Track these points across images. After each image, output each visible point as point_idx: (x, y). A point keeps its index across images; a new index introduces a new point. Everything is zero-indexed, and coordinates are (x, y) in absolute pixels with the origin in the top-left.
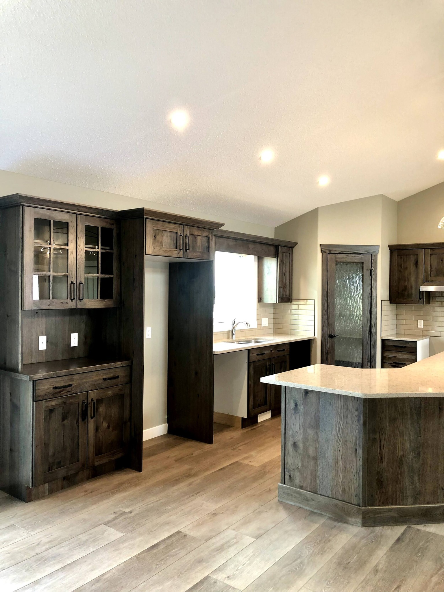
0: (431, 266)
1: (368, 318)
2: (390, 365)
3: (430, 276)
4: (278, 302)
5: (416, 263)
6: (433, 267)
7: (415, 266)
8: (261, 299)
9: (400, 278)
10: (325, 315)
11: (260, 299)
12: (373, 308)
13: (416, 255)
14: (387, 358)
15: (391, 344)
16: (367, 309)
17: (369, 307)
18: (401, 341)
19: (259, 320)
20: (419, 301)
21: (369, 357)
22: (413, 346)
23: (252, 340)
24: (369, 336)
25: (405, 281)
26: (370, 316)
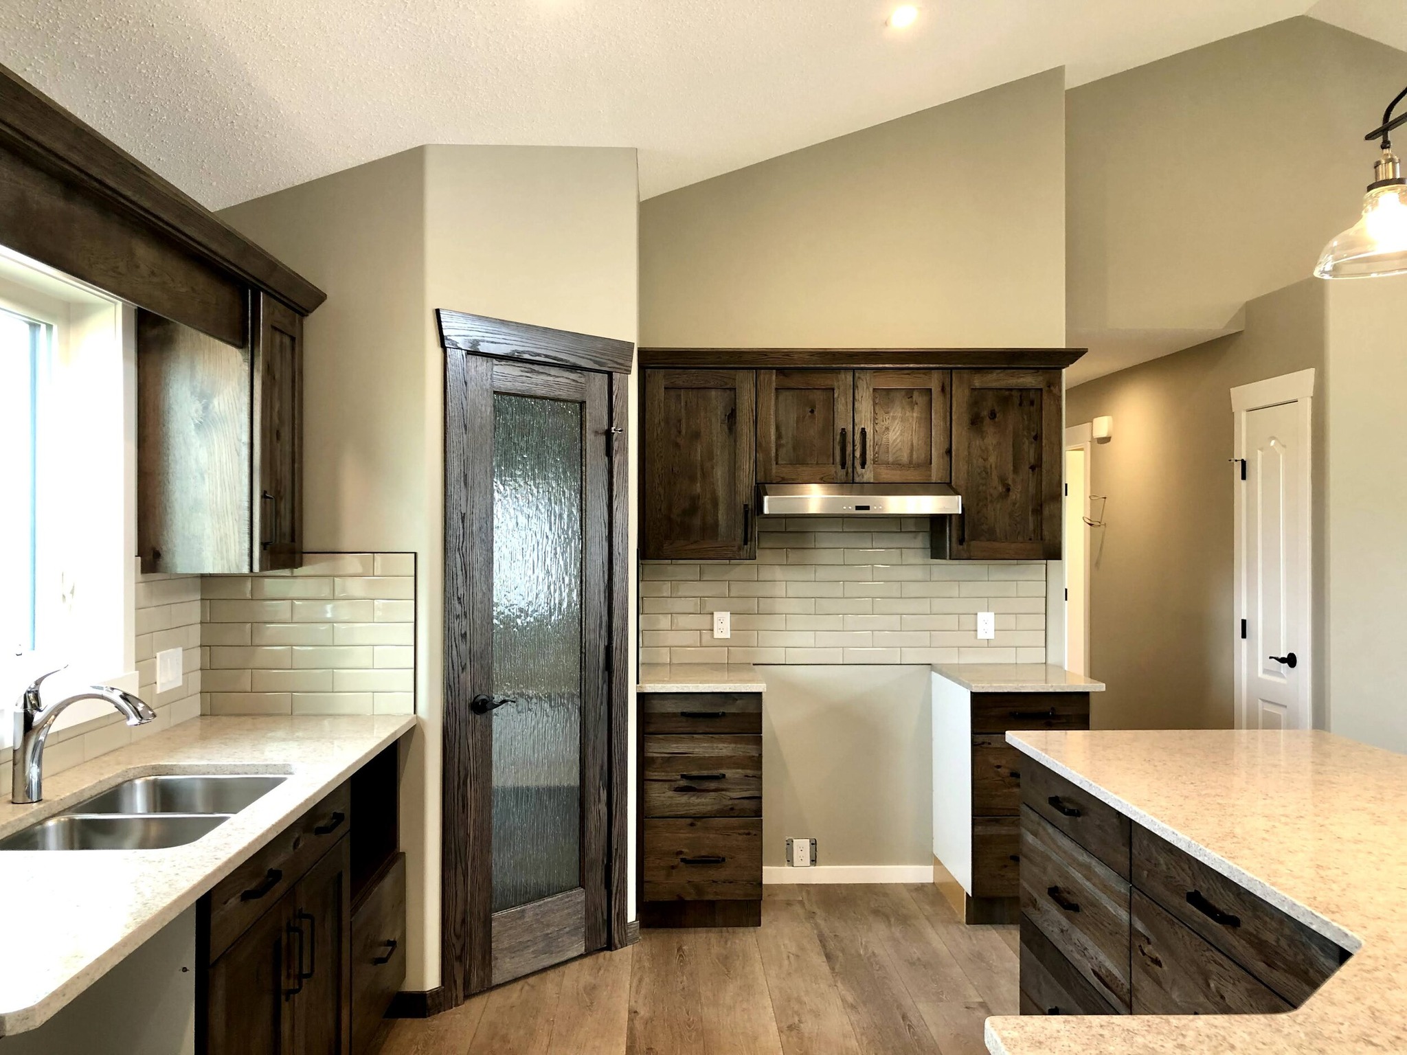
0: (778, 428)
1: (601, 617)
2: (669, 789)
3: (777, 464)
4: (256, 568)
5: (731, 417)
6: (783, 433)
7: (725, 427)
8: (157, 555)
9: (676, 470)
10: (458, 617)
11: (150, 557)
12: (616, 579)
13: (730, 389)
14: (659, 761)
15: (671, 707)
16: (599, 581)
17: (604, 576)
18: (709, 696)
19: (144, 661)
20: (740, 549)
21: (605, 767)
22: (751, 709)
23: (131, 780)
24: (605, 687)
25: (693, 479)
26: (606, 608)
